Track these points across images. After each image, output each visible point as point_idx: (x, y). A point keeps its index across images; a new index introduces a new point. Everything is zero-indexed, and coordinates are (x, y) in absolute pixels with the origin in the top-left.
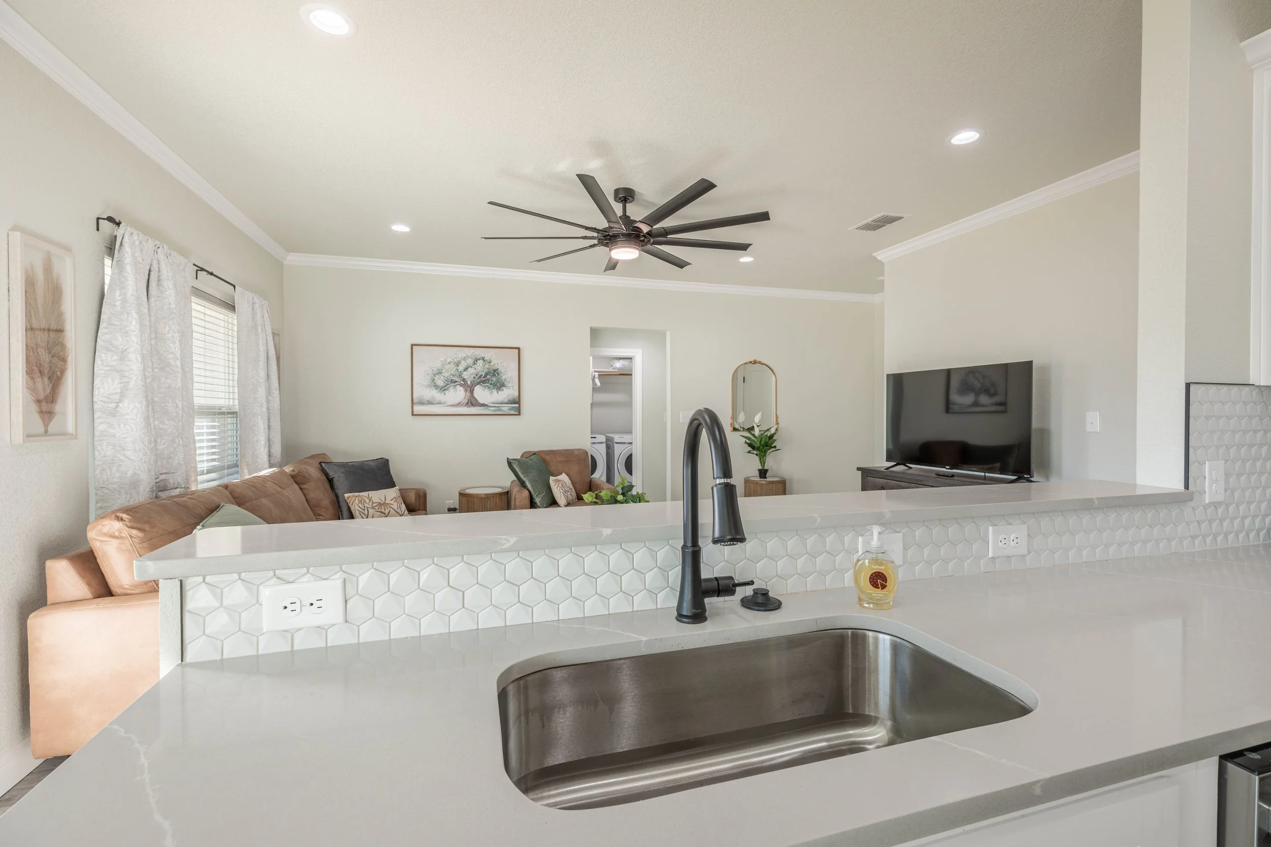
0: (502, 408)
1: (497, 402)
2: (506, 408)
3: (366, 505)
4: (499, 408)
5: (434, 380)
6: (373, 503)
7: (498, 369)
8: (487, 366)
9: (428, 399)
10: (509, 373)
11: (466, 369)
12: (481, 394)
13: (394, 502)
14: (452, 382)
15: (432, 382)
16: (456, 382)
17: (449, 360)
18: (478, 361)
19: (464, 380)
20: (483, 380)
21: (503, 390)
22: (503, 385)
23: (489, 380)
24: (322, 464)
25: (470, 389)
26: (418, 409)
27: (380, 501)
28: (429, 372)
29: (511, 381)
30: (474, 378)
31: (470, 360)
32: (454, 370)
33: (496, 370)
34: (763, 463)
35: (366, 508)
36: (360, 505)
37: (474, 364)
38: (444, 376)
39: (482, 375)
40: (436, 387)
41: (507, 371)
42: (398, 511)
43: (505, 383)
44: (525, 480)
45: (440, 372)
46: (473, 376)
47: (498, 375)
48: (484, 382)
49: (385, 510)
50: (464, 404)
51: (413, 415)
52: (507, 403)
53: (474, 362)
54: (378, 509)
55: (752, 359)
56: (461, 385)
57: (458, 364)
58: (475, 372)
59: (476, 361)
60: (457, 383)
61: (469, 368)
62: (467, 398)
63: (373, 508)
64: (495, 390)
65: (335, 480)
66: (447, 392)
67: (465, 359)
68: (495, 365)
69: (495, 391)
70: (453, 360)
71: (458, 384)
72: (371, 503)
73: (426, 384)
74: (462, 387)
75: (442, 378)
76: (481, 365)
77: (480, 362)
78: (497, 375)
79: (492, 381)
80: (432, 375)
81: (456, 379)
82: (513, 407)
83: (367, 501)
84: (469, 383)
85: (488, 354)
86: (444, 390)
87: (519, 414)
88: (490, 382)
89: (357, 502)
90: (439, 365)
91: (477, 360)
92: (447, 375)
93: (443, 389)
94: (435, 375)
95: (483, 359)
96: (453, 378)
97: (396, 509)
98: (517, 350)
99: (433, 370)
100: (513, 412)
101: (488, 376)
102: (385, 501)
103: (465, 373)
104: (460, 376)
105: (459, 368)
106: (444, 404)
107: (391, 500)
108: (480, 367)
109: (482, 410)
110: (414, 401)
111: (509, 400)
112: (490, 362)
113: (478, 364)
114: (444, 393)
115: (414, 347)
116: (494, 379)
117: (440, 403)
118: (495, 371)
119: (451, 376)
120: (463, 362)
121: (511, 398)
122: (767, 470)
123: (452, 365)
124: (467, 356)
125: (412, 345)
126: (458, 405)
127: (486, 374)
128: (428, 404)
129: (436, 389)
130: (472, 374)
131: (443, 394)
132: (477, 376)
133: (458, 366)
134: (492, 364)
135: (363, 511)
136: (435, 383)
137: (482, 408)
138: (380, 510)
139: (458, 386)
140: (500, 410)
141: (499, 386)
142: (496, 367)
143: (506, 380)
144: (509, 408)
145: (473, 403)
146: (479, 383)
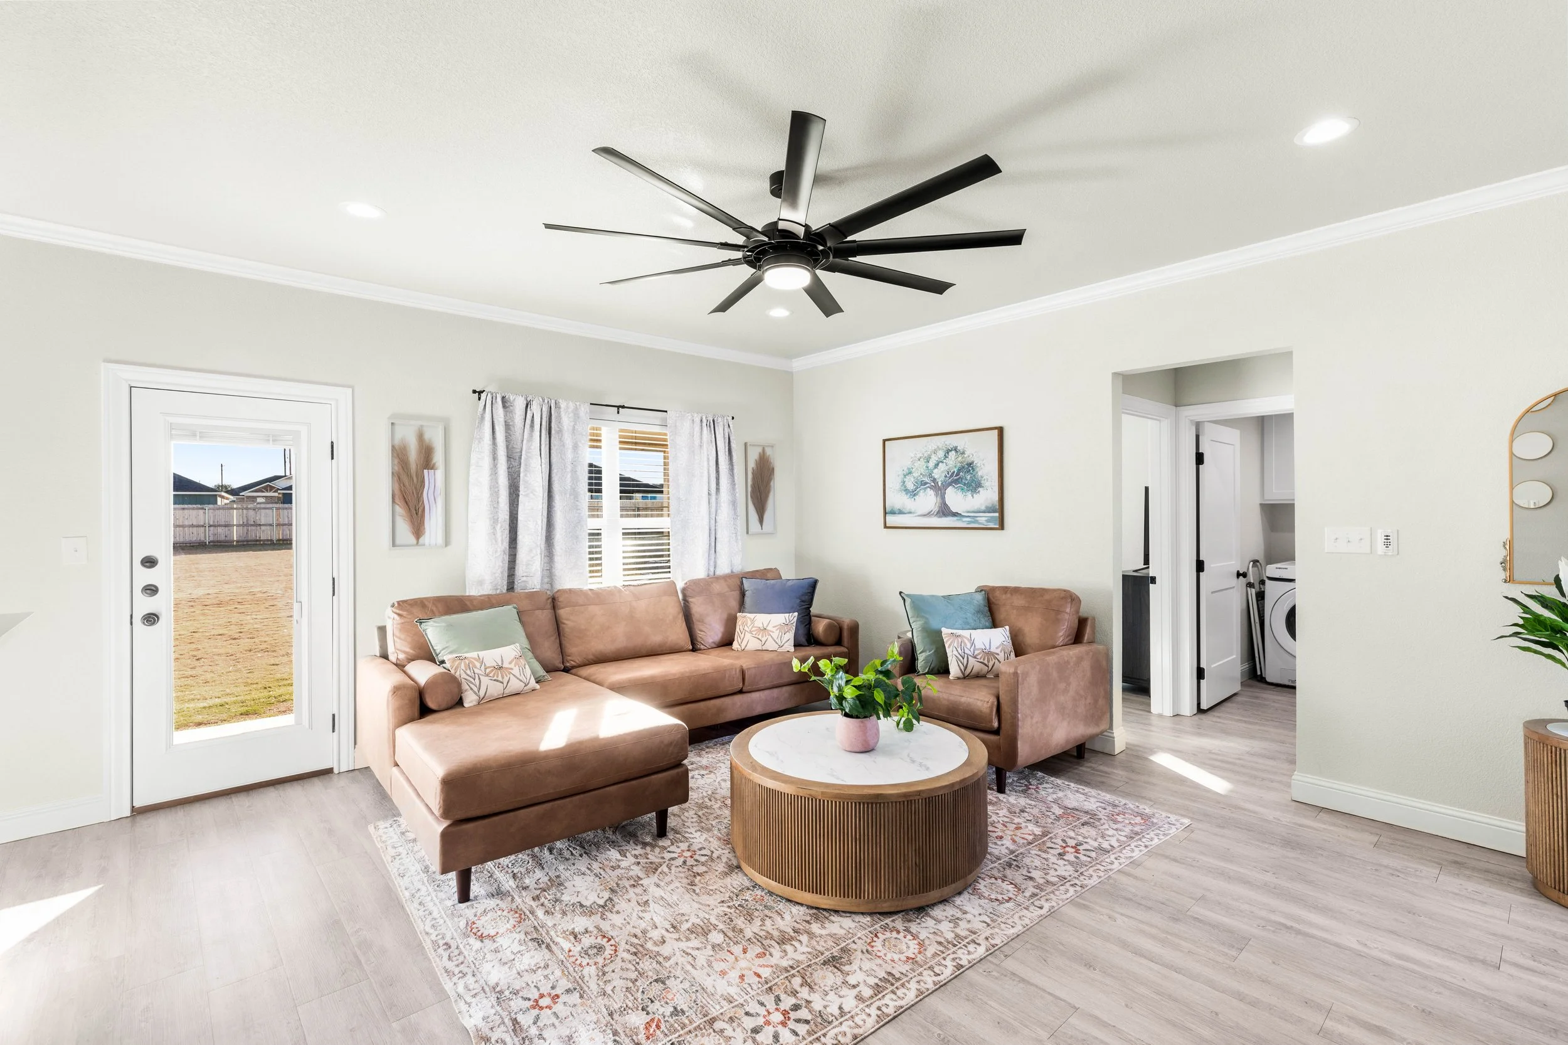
0: (978, 519)
1: (972, 510)
2: (983, 519)
4: (974, 519)
5: (904, 482)
7: (973, 462)
8: (960, 459)
9: (900, 506)
10: (987, 466)
11: (937, 465)
12: (956, 499)
14: (921, 485)
15: (903, 484)
16: (926, 483)
17: (919, 456)
18: (950, 453)
19: (934, 480)
20: (956, 480)
21: (979, 492)
22: (979, 485)
23: (962, 479)
25: (941, 492)
26: (890, 520)
28: (901, 474)
29: (989, 480)
30: (946, 476)
31: (941, 451)
32: (925, 467)
37: (946, 457)
38: (913, 477)
39: (954, 472)
40: (906, 491)
41: (983, 464)
43: (982, 482)
45: (910, 472)
46: (944, 475)
47: (973, 468)
48: (956, 482)
50: (935, 513)
51: (885, 527)
52: (984, 512)
53: (945, 455)
56: (931, 488)
57: (928, 459)
58: (947, 468)
59: (948, 453)
60: (927, 485)
61: (940, 464)
62: (937, 504)
64: (970, 492)
66: (917, 497)
67: (935, 451)
68: (969, 456)
69: (969, 494)
70: (923, 454)
71: (928, 487)
73: (898, 488)
74: (932, 491)
75: (913, 480)
76: (953, 459)
77: (952, 454)
78: (972, 472)
79: (967, 479)
80: (903, 477)
81: (926, 480)
82: (992, 517)
84: (940, 484)
85: (961, 442)
86: (915, 494)
87: (1003, 528)
88: (964, 481)
90: (909, 464)
91: (948, 451)
94: (905, 476)
95: (955, 449)
96: (923, 479)
98: (998, 431)
99: (903, 471)
100: (991, 525)
101: (962, 473)
103: (936, 471)
104: (930, 476)
105: (929, 464)
106: (914, 512)
108: (953, 461)
109: (954, 521)
110: (887, 509)
111: (987, 507)
112: (963, 453)
113: (950, 457)
114: (915, 499)
115: (887, 443)
116: (968, 477)
117: (910, 513)
118: (970, 464)
119: (922, 476)
120: (933, 455)
121: (992, 503)
123: (922, 461)
124: (938, 447)
125: (885, 441)
126: (928, 514)
127: (959, 470)
128: (900, 513)
129: (907, 493)
130: (943, 472)
131: (913, 499)
132: (949, 473)
133: (929, 461)
134: (966, 456)
136: (905, 487)
137: (955, 518)
139: (929, 489)
140: (977, 522)
141: (974, 486)
142: (969, 460)
143: (982, 477)
144: (986, 518)
145: (944, 511)
146: (950, 484)
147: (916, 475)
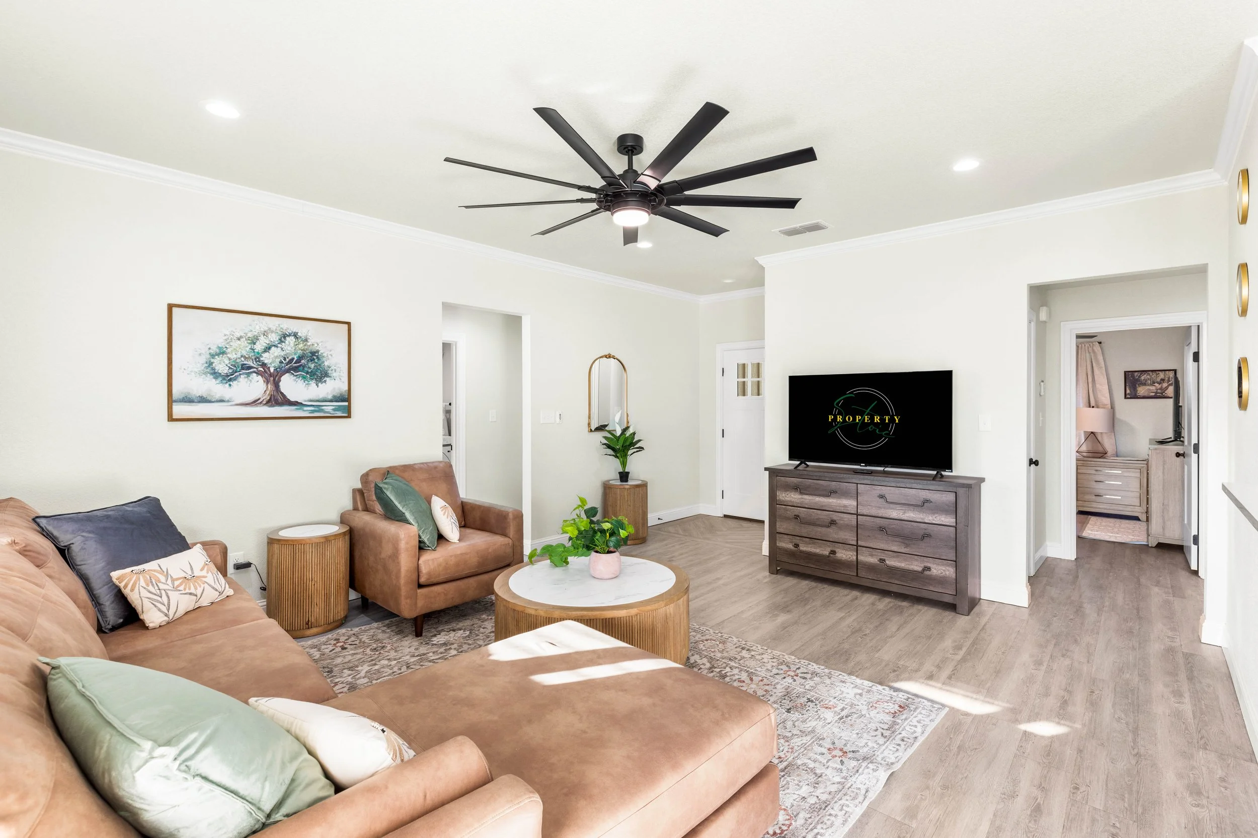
0: (323, 408)
1: (317, 399)
2: (329, 408)
3: (162, 586)
4: (319, 409)
5: (211, 364)
6: (173, 580)
7: (318, 351)
8: (301, 346)
9: (199, 394)
10: (334, 358)
11: (267, 349)
12: (291, 386)
13: (208, 573)
14: (243, 368)
15: (209, 366)
16: (250, 368)
17: (238, 335)
18: (287, 338)
19: (264, 365)
20: (295, 367)
21: (325, 381)
22: (326, 375)
23: (303, 367)
24: (38, 520)
25: (273, 378)
26: (180, 410)
27: (184, 575)
28: (203, 352)
29: (338, 370)
30: (281, 362)
31: (273, 335)
32: (248, 349)
33: (315, 352)
34: (624, 464)
35: (163, 592)
36: (151, 588)
37: (281, 341)
38: (230, 359)
39: (293, 359)
40: (216, 374)
41: (331, 355)
42: (215, 586)
43: (329, 372)
44: (404, 510)
45: (222, 352)
46: (278, 360)
47: (318, 358)
48: (296, 369)
49: (196, 589)
50: (264, 402)
51: (171, 418)
52: (331, 400)
53: (280, 340)
54: (185, 589)
55: (607, 353)
56: (258, 373)
57: (253, 341)
58: (283, 353)
59: (285, 338)
60: (252, 370)
61: (273, 348)
62: (268, 392)
63: (176, 589)
64: (314, 381)
65: (75, 549)
66: (234, 383)
67: (265, 334)
68: (313, 345)
69: (313, 384)
70: (246, 334)
71: (254, 372)
72: (169, 582)
73: (196, 370)
74: (260, 377)
75: (227, 362)
76: (292, 345)
77: (291, 340)
78: (316, 360)
79: (310, 368)
80: (209, 356)
81: (250, 363)
82: (339, 406)
83: (163, 579)
84: (272, 370)
85: (302, 328)
86: (230, 380)
87: (349, 416)
88: (306, 369)
89: (142, 583)
90: (221, 342)
91: (284, 336)
92: (235, 356)
93: (228, 378)
94: (213, 356)
95: (295, 335)
96: (245, 363)
97: (212, 584)
98: (346, 326)
99: (210, 349)
100: (339, 414)
101: (303, 361)
102: (193, 573)
103: (266, 355)
104: (257, 359)
105: (255, 346)
106: (228, 401)
107: (202, 570)
108: (290, 348)
109: (291, 410)
110: (175, 397)
111: (334, 397)
112: (306, 340)
113: (287, 342)
114: (230, 385)
115: (174, 310)
116: (312, 366)
117: (222, 401)
118: (313, 353)
119: (243, 359)
120: (262, 338)
121: (337, 393)
122: (628, 473)
123: (244, 343)
124: (269, 329)
125: (170, 307)
126: (255, 403)
127: (300, 358)
128: (199, 402)
129: (216, 378)
130: (276, 357)
131: (227, 385)
132: (285, 359)
133: (255, 344)
134: (309, 344)
135: (159, 599)
136: (213, 369)
137: (294, 407)
138: (187, 591)
139: (255, 375)
140: (322, 411)
141: (320, 375)
142: (314, 348)
143: (329, 367)
144: (334, 407)
145: (277, 399)
146: (288, 371)
147: (233, 356)
